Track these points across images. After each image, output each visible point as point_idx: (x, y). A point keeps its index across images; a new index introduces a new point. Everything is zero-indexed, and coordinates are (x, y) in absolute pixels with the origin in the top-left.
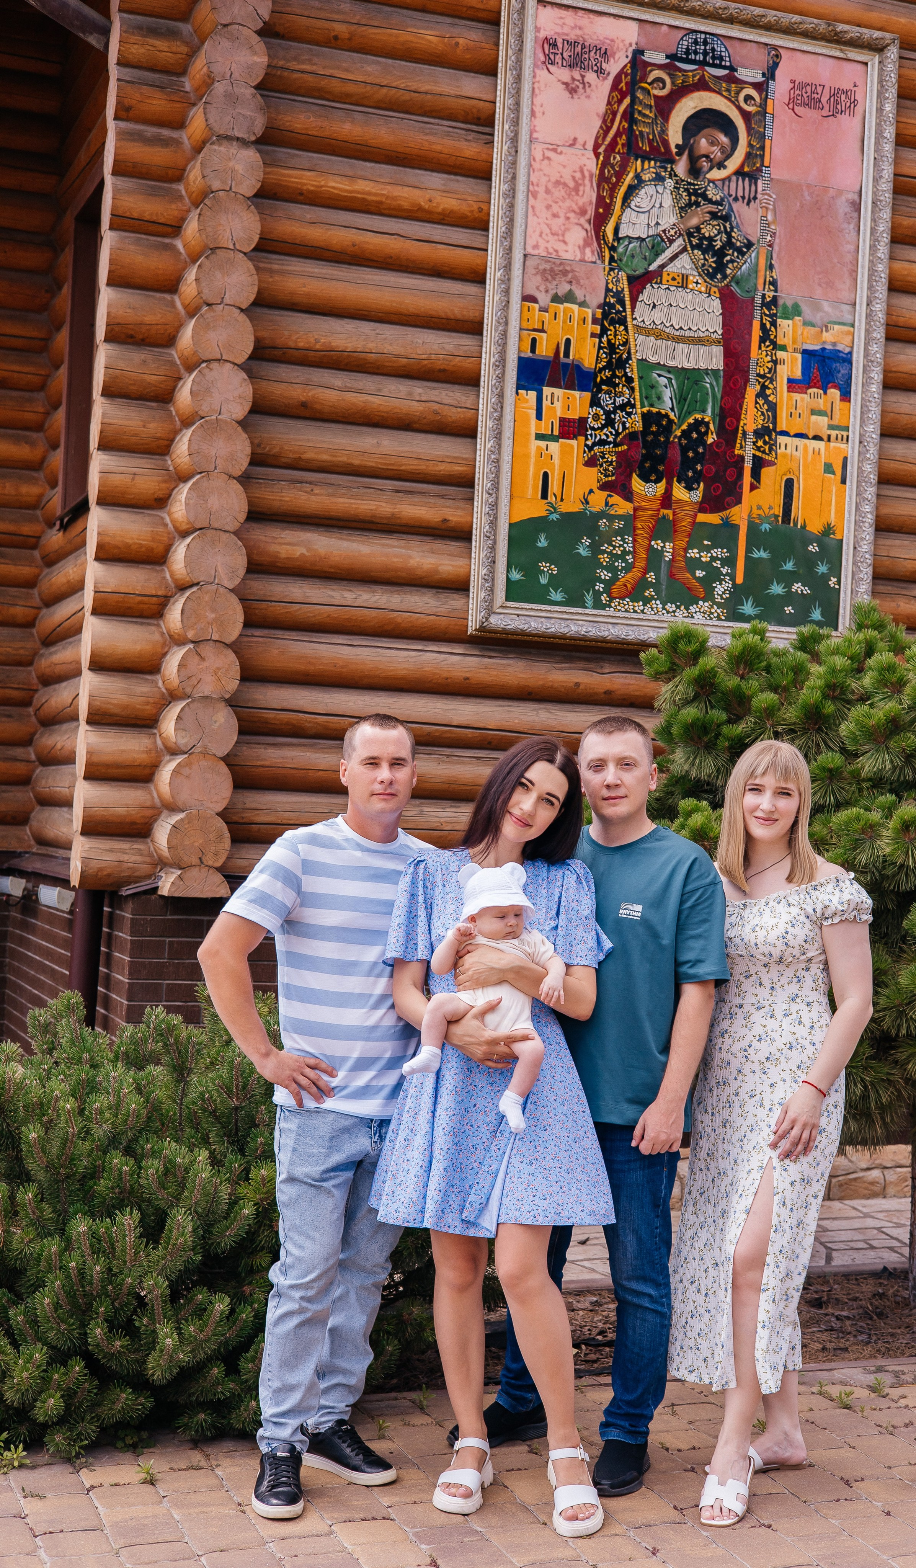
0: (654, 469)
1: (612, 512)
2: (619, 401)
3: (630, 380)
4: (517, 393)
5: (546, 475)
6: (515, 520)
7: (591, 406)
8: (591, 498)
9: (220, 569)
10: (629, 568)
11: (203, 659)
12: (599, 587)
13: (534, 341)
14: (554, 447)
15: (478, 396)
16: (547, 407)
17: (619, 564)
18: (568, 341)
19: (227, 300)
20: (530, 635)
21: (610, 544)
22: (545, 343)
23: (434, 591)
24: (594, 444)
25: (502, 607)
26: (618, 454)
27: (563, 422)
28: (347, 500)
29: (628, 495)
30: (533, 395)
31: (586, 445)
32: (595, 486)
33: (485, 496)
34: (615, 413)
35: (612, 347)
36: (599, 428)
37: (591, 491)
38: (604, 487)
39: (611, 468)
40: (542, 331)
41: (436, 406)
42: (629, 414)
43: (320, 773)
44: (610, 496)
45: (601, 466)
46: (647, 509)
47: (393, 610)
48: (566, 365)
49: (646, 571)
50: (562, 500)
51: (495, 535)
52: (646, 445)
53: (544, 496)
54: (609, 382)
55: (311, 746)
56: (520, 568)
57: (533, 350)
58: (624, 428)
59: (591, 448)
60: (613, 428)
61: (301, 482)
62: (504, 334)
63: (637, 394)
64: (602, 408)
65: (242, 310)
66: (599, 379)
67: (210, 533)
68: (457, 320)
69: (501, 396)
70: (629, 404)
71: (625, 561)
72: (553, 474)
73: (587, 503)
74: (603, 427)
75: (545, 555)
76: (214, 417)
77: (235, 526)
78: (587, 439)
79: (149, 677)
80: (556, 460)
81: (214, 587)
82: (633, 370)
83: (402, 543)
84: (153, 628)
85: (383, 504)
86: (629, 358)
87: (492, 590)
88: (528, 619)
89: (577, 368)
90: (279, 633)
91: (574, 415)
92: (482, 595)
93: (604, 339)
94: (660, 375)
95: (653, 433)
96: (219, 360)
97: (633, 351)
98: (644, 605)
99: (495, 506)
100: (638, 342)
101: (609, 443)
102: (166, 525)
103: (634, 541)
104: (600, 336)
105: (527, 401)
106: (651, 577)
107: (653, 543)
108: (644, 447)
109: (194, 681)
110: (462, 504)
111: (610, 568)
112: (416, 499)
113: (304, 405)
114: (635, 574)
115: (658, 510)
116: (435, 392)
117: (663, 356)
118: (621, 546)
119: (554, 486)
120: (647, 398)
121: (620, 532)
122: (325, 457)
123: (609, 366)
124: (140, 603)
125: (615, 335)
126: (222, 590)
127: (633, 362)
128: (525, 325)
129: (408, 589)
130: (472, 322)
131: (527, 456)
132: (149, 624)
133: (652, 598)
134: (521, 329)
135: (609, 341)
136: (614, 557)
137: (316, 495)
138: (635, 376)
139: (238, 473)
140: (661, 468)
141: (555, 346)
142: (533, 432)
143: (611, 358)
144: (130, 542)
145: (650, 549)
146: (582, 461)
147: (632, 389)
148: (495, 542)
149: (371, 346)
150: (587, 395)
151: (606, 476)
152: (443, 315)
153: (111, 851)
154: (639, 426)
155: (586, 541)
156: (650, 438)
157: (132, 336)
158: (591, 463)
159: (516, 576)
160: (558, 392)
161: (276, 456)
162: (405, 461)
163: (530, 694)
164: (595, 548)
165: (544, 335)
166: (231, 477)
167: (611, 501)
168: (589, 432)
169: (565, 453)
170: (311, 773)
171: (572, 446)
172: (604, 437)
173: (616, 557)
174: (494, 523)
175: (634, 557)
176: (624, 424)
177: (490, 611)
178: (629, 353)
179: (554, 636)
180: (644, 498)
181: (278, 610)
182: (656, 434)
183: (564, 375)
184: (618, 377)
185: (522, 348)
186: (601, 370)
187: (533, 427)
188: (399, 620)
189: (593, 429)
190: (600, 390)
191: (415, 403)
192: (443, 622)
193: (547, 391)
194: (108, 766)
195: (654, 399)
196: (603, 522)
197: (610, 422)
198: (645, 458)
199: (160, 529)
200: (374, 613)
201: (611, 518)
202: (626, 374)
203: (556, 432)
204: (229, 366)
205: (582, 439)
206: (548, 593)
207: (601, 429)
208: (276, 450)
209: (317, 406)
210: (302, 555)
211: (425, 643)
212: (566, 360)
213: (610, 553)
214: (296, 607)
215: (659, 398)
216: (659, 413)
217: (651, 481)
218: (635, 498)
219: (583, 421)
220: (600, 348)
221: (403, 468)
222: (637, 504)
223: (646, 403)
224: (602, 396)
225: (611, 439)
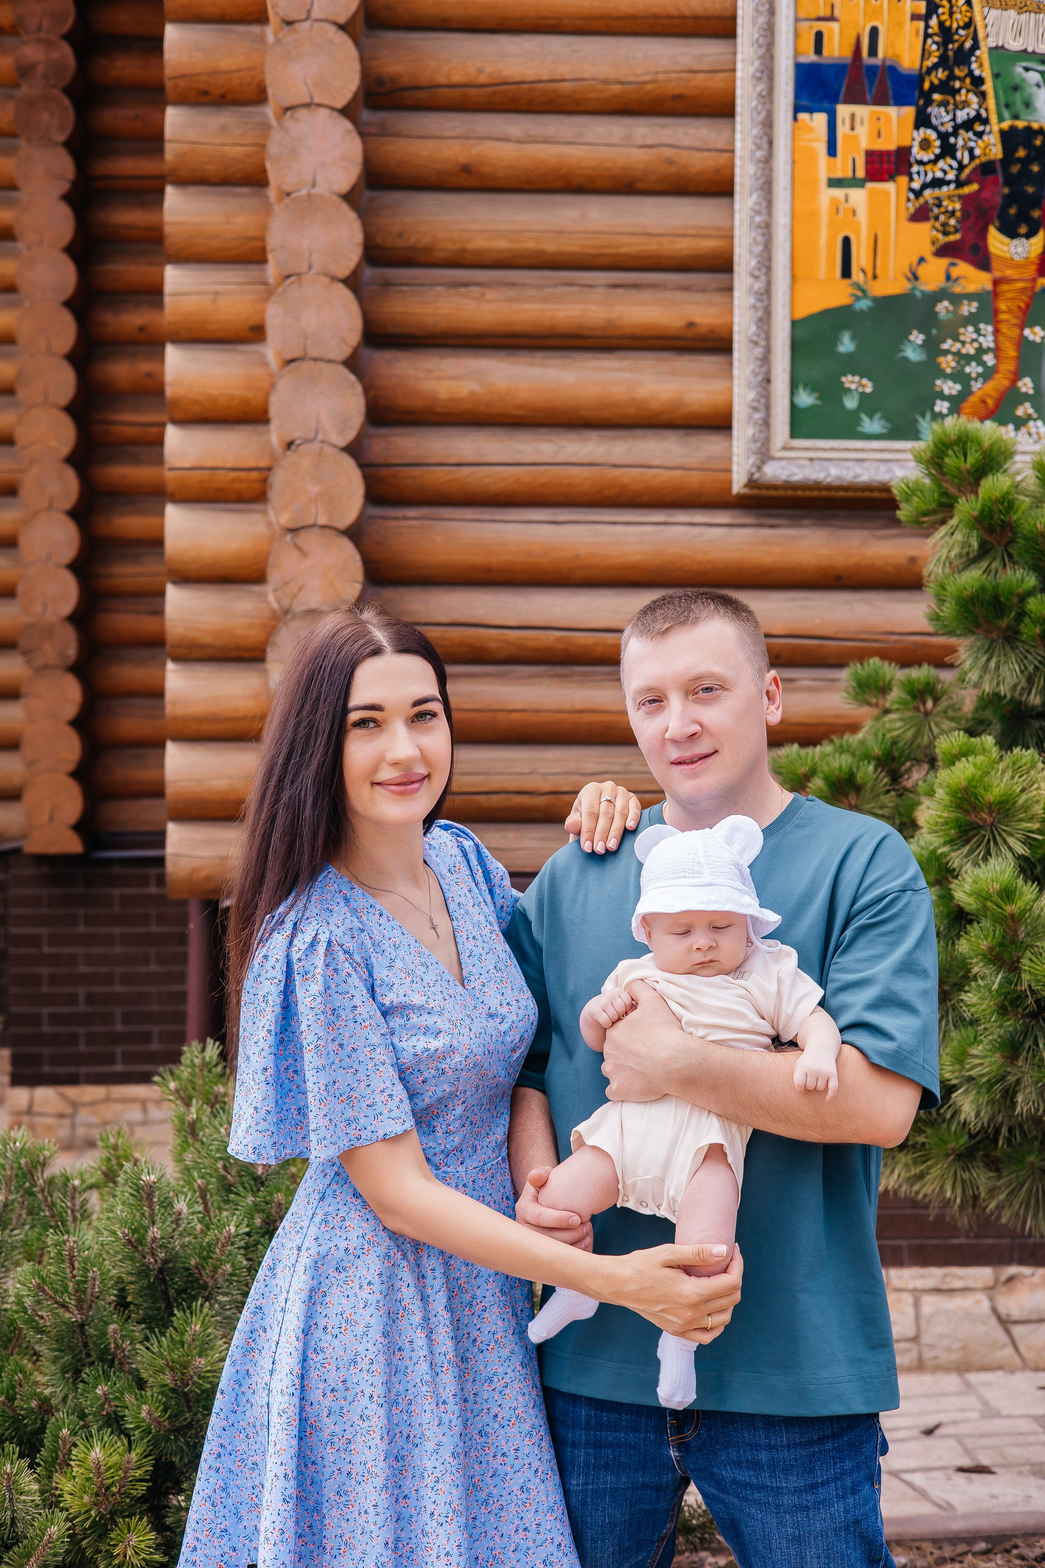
0: (1023, 217)
1: (958, 289)
2: (962, 115)
3: (978, 81)
4: (795, 119)
5: (847, 242)
6: (802, 312)
7: (917, 127)
8: (922, 271)
9: (324, 419)
10: (988, 374)
11: (304, 554)
12: (942, 406)
13: (819, 36)
14: (858, 196)
15: (733, 130)
16: (846, 136)
17: (973, 369)
18: (874, 32)
19: (316, 13)
20: (829, 488)
21: (956, 339)
22: (836, 37)
23: (681, 433)
24: (924, 186)
25: (785, 448)
26: (963, 198)
27: (871, 156)
28: (537, 306)
29: (983, 261)
30: (821, 119)
31: (911, 190)
32: (927, 250)
33: (750, 280)
34: (955, 134)
35: (946, 33)
36: (930, 161)
37: (922, 260)
38: (943, 251)
39: (952, 222)
40: (832, 18)
41: (668, 152)
42: (979, 135)
43: (515, 716)
44: (953, 264)
45: (937, 218)
46: (1016, 280)
47: (615, 466)
48: (872, 69)
49: (1016, 376)
50: (875, 277)
51: (768, 338)
52: (1010, 180)
53: (846, 272)
54: (945, 88)
55: (501, 675)
56: (812, 387)
57: (818, 49)
58: (972, 157)
59: (918, 194)
60: (954, 157)
61: (466, 285)
62: (770, 30)
63: (991, 102)
64: (935, 129)
65: (342, 27)
66: (927, 85)
67: (306, 366)
68: (697, 18)
69: (768, 124)
70: (978, 118)
71: (981, 363)
72: (858, 239)
73: (916, 278)
74: (938, 158)
75: (851, 364)
76: (304, 192)
77: (345, 351)
78: (911, 179)
79: (256, 588)
80: (863, 217)
81: (316, 446)
82: (982, 66)
83: (626, 363)
84: (256, 517)
85: (593, 307)
86: (976, 46)
87: (766, 423)
88: (825, 464)
89: (892, 70)
90: (446, 512)
91: (889, 144)
92: (750, 431)
93: (934, 22)
94: (1027, 69)
95: (1019, 160)
96: (307, 105)
97: (981, 35)
98: (1017, 429)
99: (766, 294)
100: (990, 20)
101: (948, 183)
102: (266, 364)
103: (996, 331)
104: (927, 17)
105: (810, 130)
106: (1026, 385)
107: (1027, 332)
108: (1007, 183)
109: (293, 588)
110: (717, 298)
111: (959, 376)
112: (644, 295)
113: (466, 169)
114: (1000, 382)
115: (1034, 280)
116: (668, 131)
117: (1032, 38)
118: (974, 340)
119: (861, 257)
120: (1007, 106)
121: (973, 320)
122: (502, 244)
123: (943, 62)
124: (234, 481)
125: (951, 14)
126: (329, 450)
127: (983, 53)
128: (803, 14)
129: (639, 432)
130: (720, 18)
131: (814, 214)
132: (251, 511)
133: (1029, 418)
134: (797, 20)
135: (941, 24)
136: (963, 359)
137: (490, 301)
138: (987, 74)
139: (344, 271)
140: (1036, 214)
141: (852, 41)
142: (823, 174)
143: (946, 50)
144: (215, 392)
145: (1022, 343)
146: (905, 215)
147: (983, 96)
148: (768, 350)
149: (564, 70)
150: (909, 112)
151: (945, 233)
152: (673, 11)
153: (209, 842)
154: (996, 152)
155: (917, 338)
156: (1015, 169)
157: (205, 93)
158: (920, 215)
159: (806, 399)
160: (861, 111)
161: (428, 250)
162: (625, 239)
163: (838, 578)
164: (932, 348)
165: (835, 26)
166: (334, 279)
167: (955, 272)
168: (915, 168)
169: (876, 205)
170: (501, 717)
171: (887, 194)
172: (939, 174)
173: (967, 359)
174: (765, 320)
175: (996, 357)
176: (971, 150)
177: (764, 455)
178: (975, 39)
179: (868, 488)
180: (1009, 263)
181: (440, 477)
182: (1025, 162)
183: (871, 83)
184: (959, 78)
185: (801, 48)
186: (929, 71)
187: (824, 167)
188: (626, 480)
189: (920, 163)
190: (929, 102)
191: (636, 151)
192: (694, 479)
193: (843, 111)
194: (199, 720)
195: (1019, 106)
196: (943, 307)
197: (948, 150)
198: (1008, 200)
199: (259, 371)
200: (585, 472)
201: (956, 299)
202: (971, 73)
203: (861, 173)
204: (323, 112)
205: (903, 180)
206: (858, 421)
207: (935, 162)
208: (426, 240)
209: (486, 170)
210: (472, 393)
211: (671, 511)
212: (872, 61)
213: (958, 355)
214: (465, 471)
215: (1028, 105)
216: (1028, 129)
217: (1021, 236)
218: (995, 264)
219: (903, 153)
220: (927, 36)
221: (623, 250)
222: (997, 274)
223: (1006, 114)
224: (933, 110)
225: (951, 176)
